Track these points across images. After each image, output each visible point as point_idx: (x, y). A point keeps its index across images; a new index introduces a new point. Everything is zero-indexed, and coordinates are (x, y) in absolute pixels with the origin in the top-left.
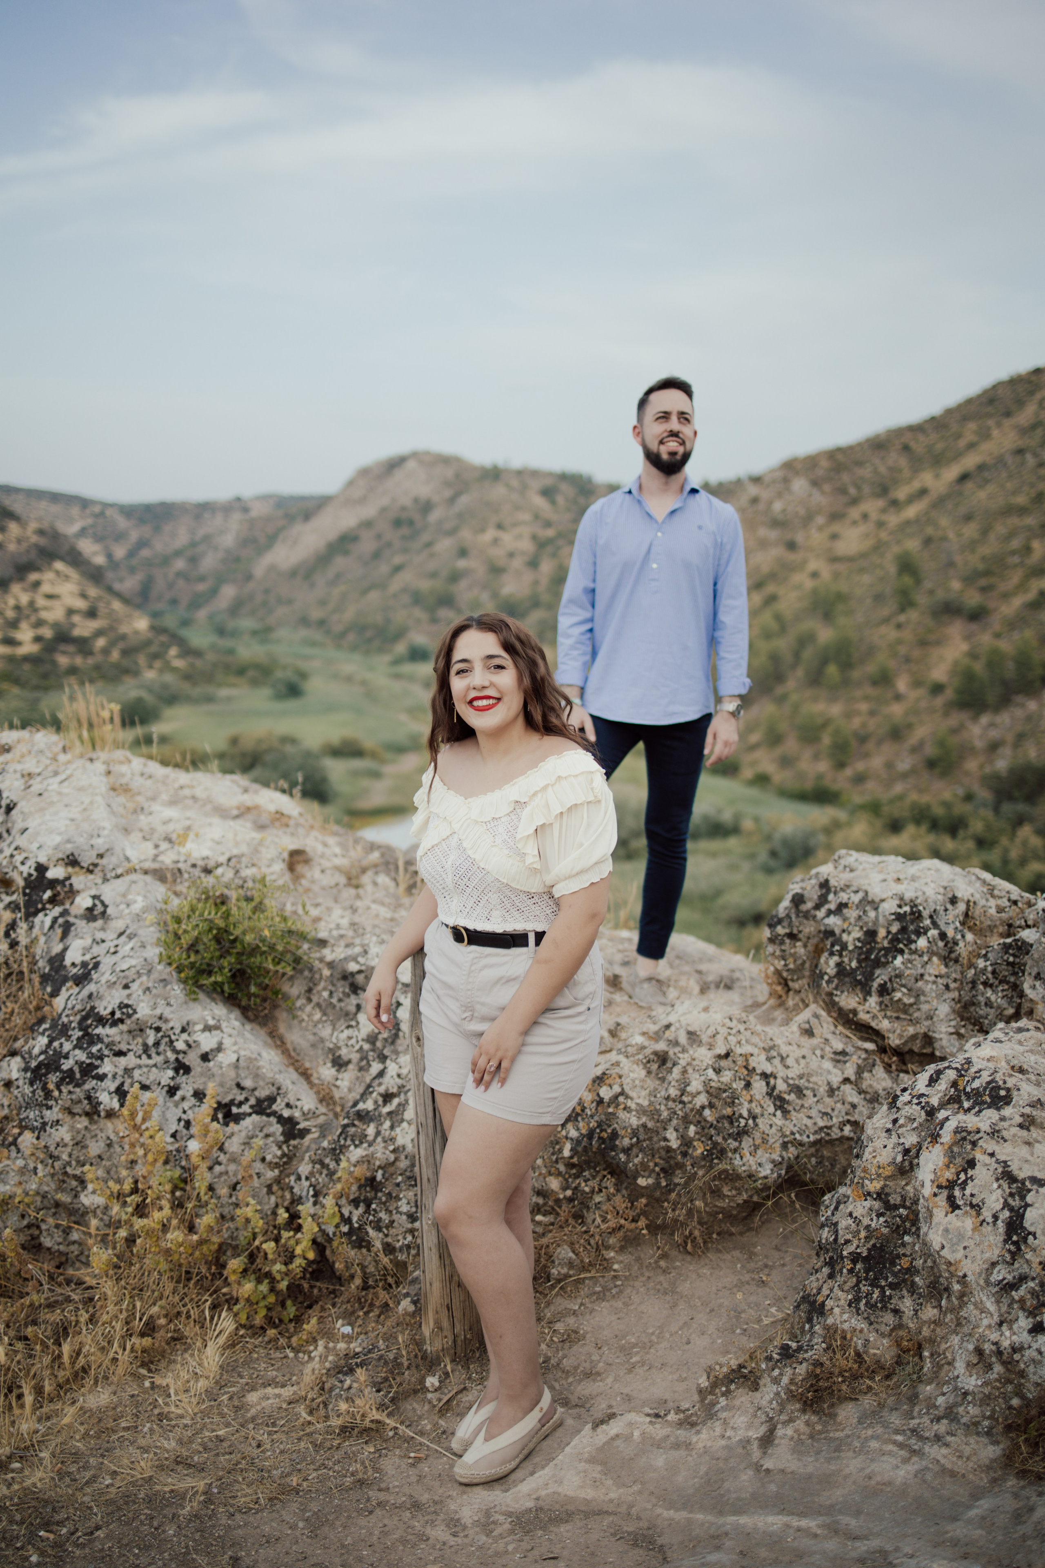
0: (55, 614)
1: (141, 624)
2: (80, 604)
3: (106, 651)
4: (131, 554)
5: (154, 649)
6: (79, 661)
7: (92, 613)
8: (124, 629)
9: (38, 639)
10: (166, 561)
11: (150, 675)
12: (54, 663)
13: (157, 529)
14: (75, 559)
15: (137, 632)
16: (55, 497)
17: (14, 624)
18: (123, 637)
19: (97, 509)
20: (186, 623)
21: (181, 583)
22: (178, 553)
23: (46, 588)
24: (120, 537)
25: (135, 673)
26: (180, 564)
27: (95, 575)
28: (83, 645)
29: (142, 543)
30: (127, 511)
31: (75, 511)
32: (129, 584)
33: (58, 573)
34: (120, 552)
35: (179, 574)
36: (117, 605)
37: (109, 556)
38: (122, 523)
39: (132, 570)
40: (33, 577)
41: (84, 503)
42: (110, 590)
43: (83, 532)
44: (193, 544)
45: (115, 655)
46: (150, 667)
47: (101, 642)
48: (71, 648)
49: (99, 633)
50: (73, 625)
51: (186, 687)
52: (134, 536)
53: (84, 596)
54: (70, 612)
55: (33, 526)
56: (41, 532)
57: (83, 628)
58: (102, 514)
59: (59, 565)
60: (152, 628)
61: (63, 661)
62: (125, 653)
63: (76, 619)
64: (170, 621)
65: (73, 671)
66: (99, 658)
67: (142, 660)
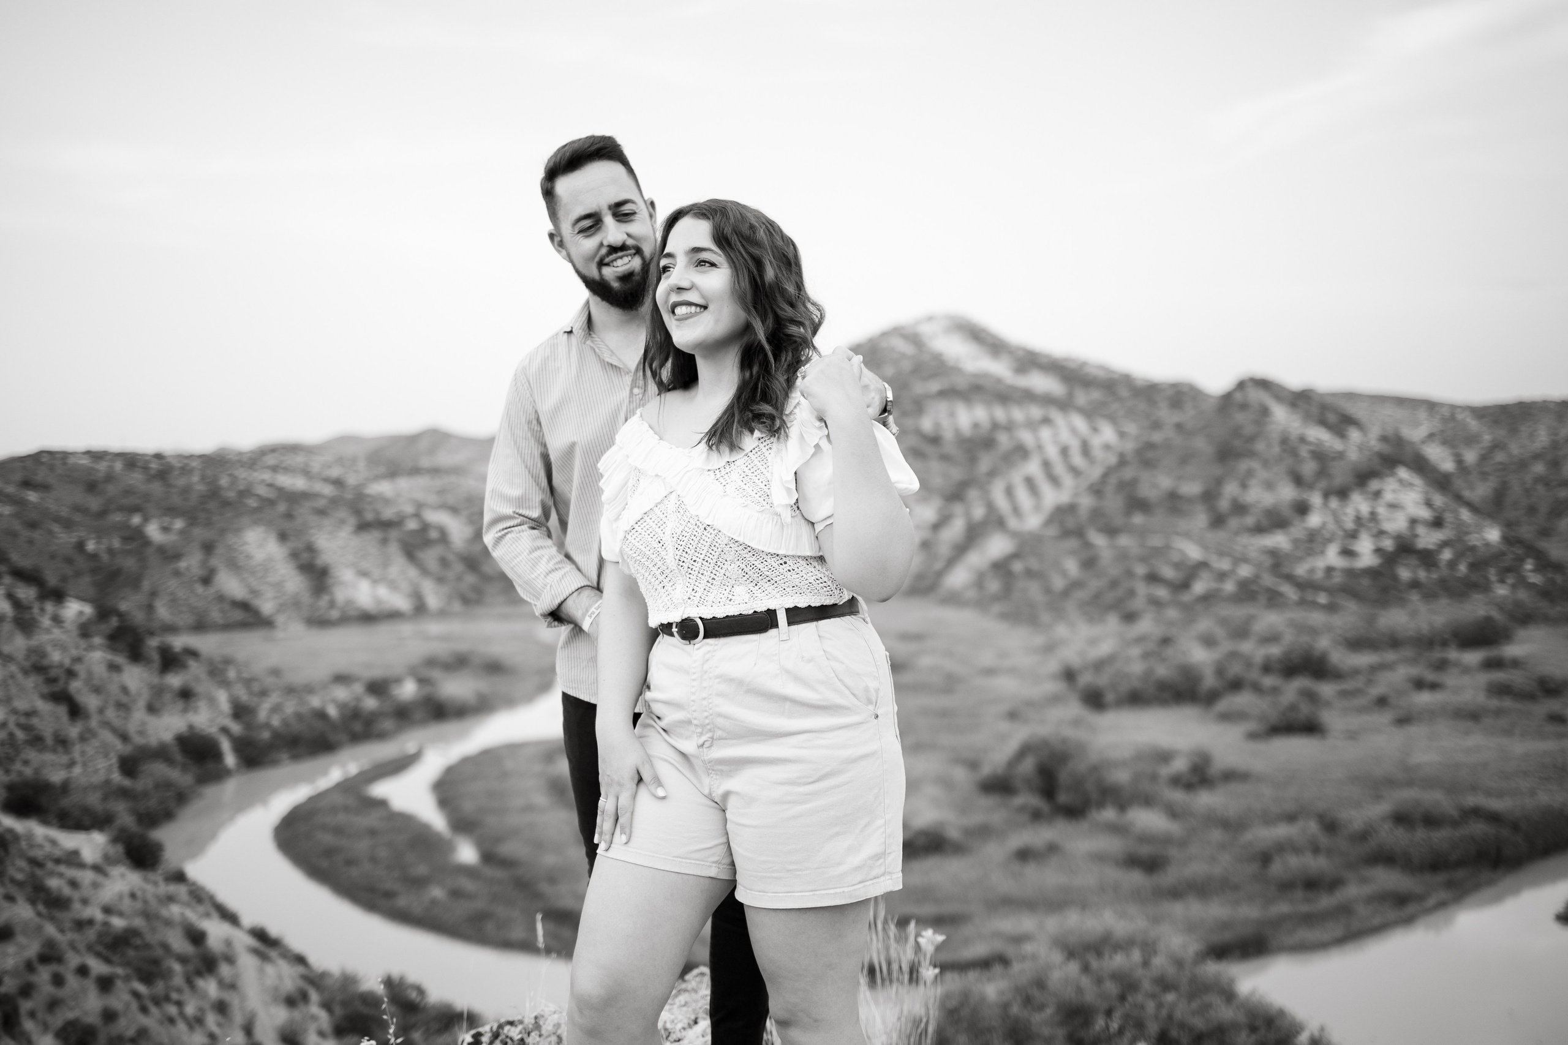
0: (1396, 524)
1: (1493, 535)
2: (1425, 514)
3: (1452, 564)
4: (1484, 458)
5: (1508, 561)
6: (1422, 575)
7: (1437, 523)
8: (1474, 540)
9: (1378, 551)
10: (1523, 465)
11: (1501, 591)
12: (1395, 578)
13: (1513, 431)
14: (1420, 465)
15: (1487, 544)
16: (1401, 402)
17: (1353, 535)
18: (1473, 549)
19: (1446, 412)
20: (1545, 533)
21: (1540, 488)
22: (1537, 457)
23: (1388, 496)
24: (1471, 440)
25: (1484, 587)
26: (1539, 468)
27: (1440, 482)
28: (1427, 558)
29: (1496, 446)
30: (1481, 413)
31: (1422, 414)
32: (1480, 491)
33: (1401, 481)
34: (1471, 456)
35: (1539, 479)
36: (1465, 515)
37: (1459, 462)
38: (1473, 425)
39: (1484, 476)
40: (1374, 485)
41: (1431, 406)
42: (1459, 498)
43: (1431, 436)
44: (1555, 445)
45: (1463, 568)
46: (1502, 581)
47: (1447, 555)
48: (1414, 561)
49: (1445, 544)
50: (1416, 536)
51: (1544, 605)
52: (1487, 438)
53: (1429, 504)
54: (1413, 522)
55: (1375, 432)
56: (1384, 439)
57: (1428, 539)
58: (1453, 417)
59: (1403, 473)
60: (1506, 539)
61: (1404, 574)
62: (1473, 566)
63: (1421, 530)
64: (1526, 531)
65: (1415, 584)
66: (1445, 572)
67: (1492, 574)
